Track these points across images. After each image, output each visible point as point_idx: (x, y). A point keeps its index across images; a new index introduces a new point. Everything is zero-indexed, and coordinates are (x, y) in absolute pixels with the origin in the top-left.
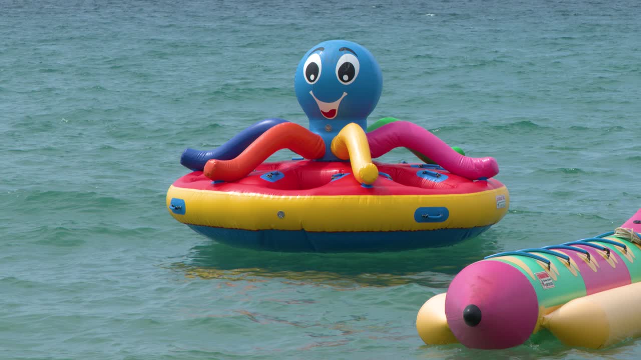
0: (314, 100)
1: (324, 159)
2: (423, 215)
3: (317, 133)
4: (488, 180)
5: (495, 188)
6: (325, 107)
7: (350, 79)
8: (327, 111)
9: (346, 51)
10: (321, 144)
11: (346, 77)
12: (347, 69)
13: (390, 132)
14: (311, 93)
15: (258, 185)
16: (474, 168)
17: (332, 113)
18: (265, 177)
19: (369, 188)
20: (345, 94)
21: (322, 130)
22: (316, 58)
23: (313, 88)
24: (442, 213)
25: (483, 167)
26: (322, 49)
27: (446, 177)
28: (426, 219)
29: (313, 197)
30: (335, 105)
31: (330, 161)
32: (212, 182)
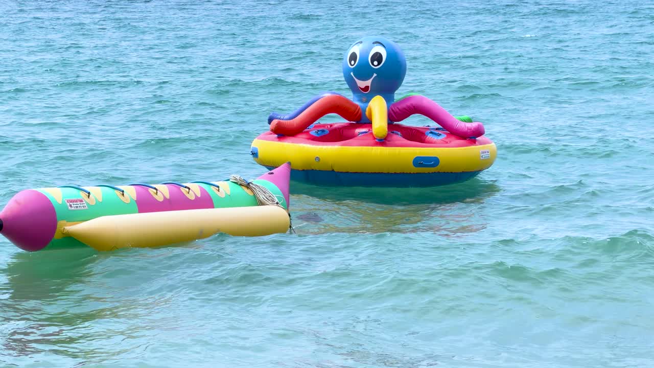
0: (355, 80)
1: (362, 122)
2: (419, 162)
3: (357, 103)
4: (477, 139)
5: (481, 144)
6: (362, 84)
7: (378, 64)
8: (363, 87)
9: (378, 44)
10: (358, 112)
11: (376, 63)
12: (377, 57)
13: (408, 103)
14: (352, 74)
15: (306, 138)
16: (466, 129)
17: (366, 88)
18: (313, 133)
19: (383, 142)
20: (375, 75)
21: (361, 101)
22: (357, 49)
23: (354, 70)
24: (435, 161)
25: (473, 129)
26: (361, 42)
27: (445, 136)
28: (421, 165)
30: (368, 83)
31: (365, 123)
32: (276, 136)
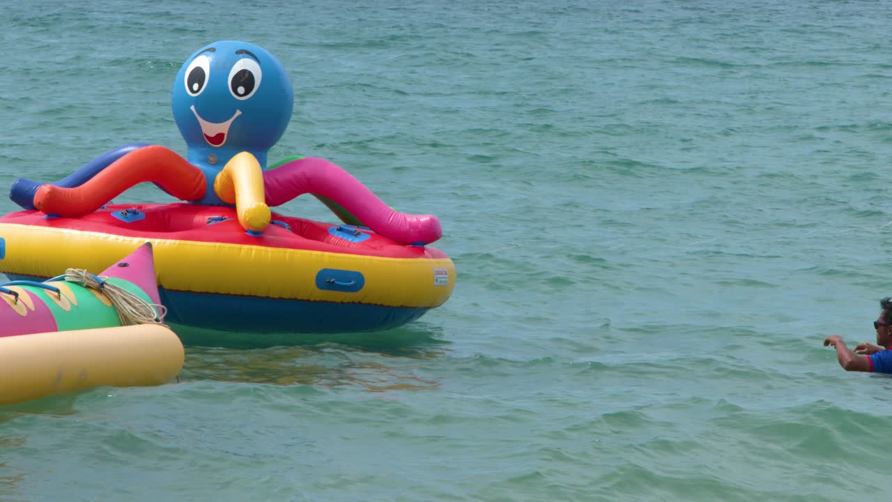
0: (196, 119)
1: (204, 201)
2: (327, 279)
3: (198, 165)
4: (427, 246)
5: (434, 256)
6: (210, 129)
7: (246, 93)
8: (212, 135)
9: (245, 55)
10: (199, 183)
11: (241, 90)
12: (245, 79)
13: (297, 172)
14: (193, 108)
15: (104, 222)
16: (408, 228)
17: (218, 138)
18: (118, 215)
19: (257, 237)
20: (238, 113)
21: (206, 161)
22: (203, 62)
23: (196, 101)
24: (354, 280)
25: (420, 227)
26: (213, 50)
27: (368, 237)
28: (331, 286)
29: (178, 242)
30: (224, 127)
31: (212, 205)
32: (45, 216)
